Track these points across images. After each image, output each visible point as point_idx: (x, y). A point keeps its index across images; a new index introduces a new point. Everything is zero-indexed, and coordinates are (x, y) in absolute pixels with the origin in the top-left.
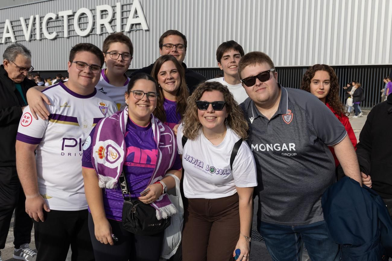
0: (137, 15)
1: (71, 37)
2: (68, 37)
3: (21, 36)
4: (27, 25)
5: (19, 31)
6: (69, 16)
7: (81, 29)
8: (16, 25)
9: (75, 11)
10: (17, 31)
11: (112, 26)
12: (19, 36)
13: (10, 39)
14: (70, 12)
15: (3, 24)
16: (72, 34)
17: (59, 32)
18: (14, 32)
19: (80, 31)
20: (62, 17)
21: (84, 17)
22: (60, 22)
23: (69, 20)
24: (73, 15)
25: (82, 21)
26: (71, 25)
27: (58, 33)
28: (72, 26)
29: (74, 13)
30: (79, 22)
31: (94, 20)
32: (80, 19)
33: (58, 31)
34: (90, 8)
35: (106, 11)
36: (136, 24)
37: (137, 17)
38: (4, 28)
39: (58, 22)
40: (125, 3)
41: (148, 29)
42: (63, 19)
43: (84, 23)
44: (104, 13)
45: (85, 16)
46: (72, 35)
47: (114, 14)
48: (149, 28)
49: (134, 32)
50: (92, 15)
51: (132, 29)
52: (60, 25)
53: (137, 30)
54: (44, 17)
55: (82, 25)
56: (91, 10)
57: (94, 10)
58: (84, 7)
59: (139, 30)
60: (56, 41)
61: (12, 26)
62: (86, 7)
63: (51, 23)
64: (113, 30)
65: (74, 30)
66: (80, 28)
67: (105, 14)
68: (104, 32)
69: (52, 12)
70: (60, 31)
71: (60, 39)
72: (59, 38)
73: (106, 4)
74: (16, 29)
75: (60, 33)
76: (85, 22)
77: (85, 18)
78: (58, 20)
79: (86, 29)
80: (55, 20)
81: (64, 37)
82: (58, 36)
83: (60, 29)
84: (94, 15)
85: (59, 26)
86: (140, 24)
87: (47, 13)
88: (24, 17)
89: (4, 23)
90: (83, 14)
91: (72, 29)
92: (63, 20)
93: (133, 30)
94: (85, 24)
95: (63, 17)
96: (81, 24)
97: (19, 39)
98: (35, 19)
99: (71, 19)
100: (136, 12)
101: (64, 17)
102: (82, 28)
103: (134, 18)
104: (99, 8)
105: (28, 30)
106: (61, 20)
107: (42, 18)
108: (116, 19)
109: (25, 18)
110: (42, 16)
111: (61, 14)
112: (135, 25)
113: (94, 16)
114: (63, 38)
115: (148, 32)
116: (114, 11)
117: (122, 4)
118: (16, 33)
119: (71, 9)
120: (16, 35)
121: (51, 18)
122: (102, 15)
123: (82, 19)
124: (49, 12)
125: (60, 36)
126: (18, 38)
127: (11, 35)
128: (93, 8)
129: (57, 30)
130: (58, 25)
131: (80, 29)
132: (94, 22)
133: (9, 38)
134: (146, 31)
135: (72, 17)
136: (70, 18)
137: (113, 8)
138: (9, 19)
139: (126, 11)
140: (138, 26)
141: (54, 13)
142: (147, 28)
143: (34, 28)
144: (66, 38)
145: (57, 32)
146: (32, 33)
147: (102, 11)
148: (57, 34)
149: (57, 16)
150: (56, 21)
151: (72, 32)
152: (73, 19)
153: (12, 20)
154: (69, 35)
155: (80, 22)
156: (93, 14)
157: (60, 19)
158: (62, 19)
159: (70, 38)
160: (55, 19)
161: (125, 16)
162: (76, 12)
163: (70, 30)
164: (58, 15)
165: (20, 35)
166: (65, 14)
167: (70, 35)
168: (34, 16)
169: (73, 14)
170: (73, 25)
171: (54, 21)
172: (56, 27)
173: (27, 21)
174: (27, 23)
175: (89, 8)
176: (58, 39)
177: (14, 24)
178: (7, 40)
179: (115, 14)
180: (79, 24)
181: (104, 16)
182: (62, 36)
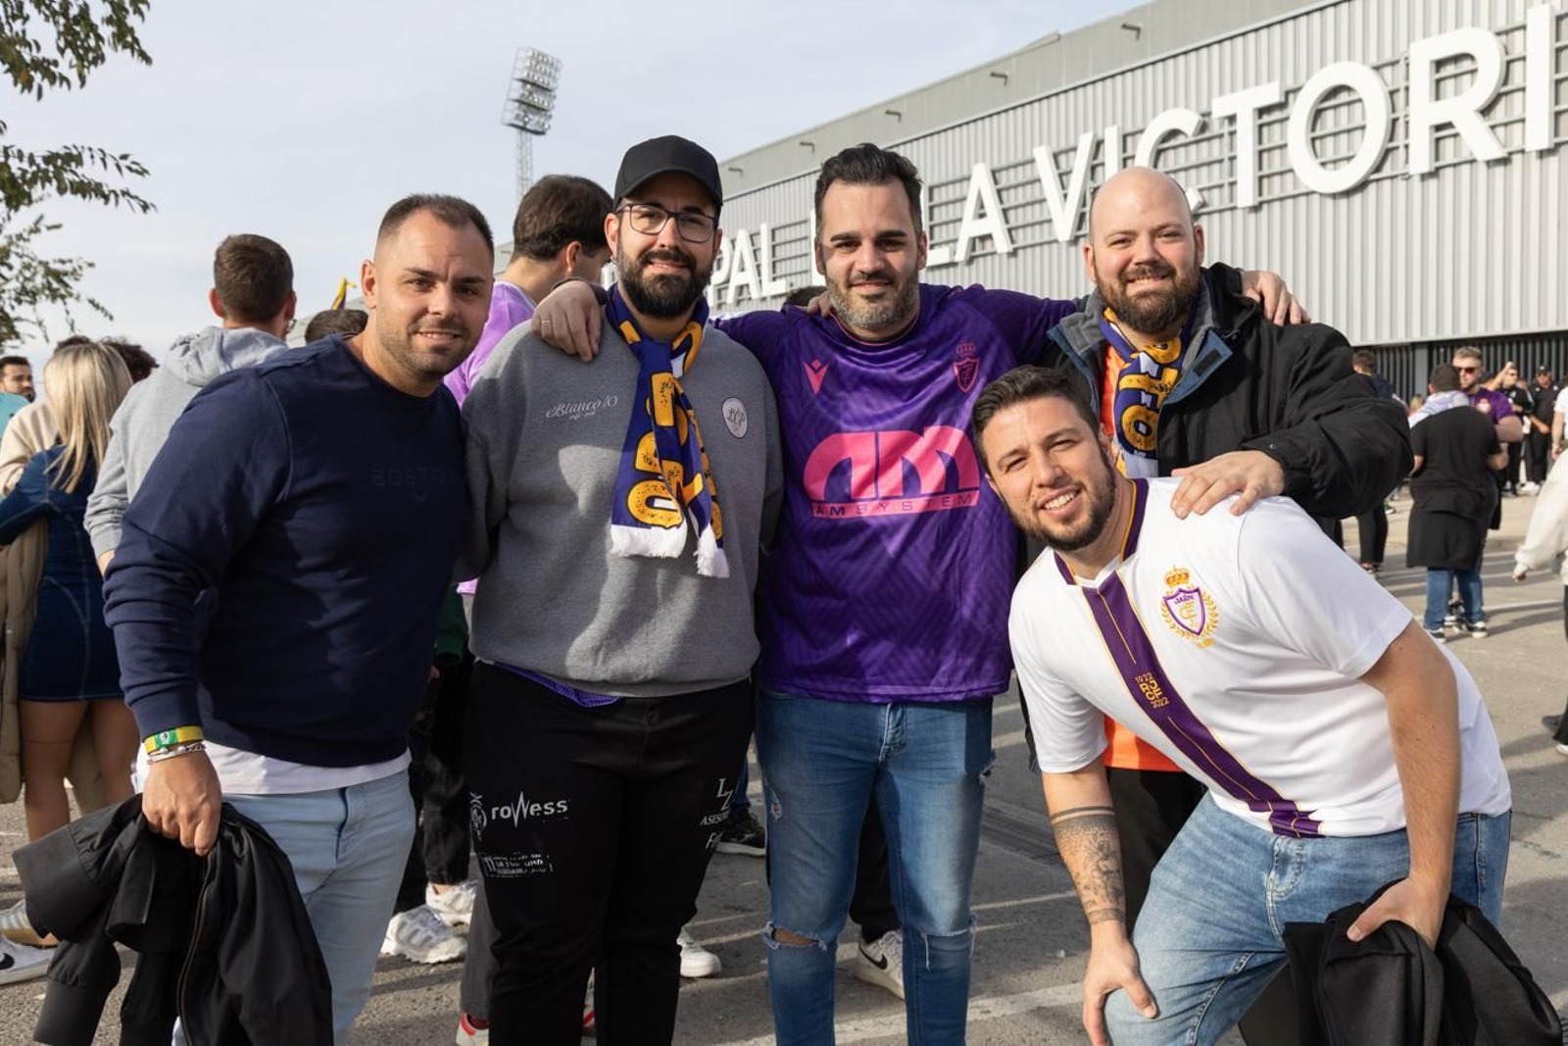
1: (1269, 202)
2: (1256, 203)
3: (1032, 225)
4: (1063, 176)
5: (1024, 206)
6: (1262, 111)
7: (1324, 159)
8: (1013, 182)
9: (1291, 85)
10: (1016, 207)
11: (1493, 127)
12: (1024, 227)
13: (988, 243)
15: (960, 185)
16: (1275, 187)
17: (1210, 188)
18: (1005, 211)
19: (1321, 172)
20: (1226, 122)
21: (1341, 105)
22: (1216, 142)
23: (1258, 128)
24: (1284, 105)
25: (1328, 123)
26: (1272, 149)
27: (1205, 193)
28: (1279, 152)
29: (1289, 95)
30: (1314, 129)
31: (1395, 109)
32: (1316, 115)
33: (1205, 184)
34: (1374, 61)
35: (1463, 57)
38: (963, 199)
39: (1204, 145)
42: (1232, 129)
44: (1450, 70)
45: (1344, 98)
46: (1277, 193)
47: (1509, 66)
50: (1387, 89)
52: (1216, 156)
54: (1141, 131)
55: (1329, 140)
56: (1377, 68)
57: (1394, 64)
58: (1338, 60)
61: (999, 186)
62: (1352, 59)
63: (1171, 154)
64: (1504, 145)
65: (1287, 172)
66: (1317, 156)
67: (1459, 75)
68: (1448, 159)
69: (1178, 106)
70: (1216, 181)
71: (1216, 216)
72: (1214, 212)
74: (1011, 198)
75: (1216, 192)
76: (1344, 126)
78: (1207, 134)
79: (1350, 158)
80: (1193, 139)
81: (1233, 209)
82: (1204, 205)
83: (1216, 174)
84: (1393, 87)
85: (1209, 164)
87: (1155, 114)
88: (1049, 143)
89: (966, 179)
90: (1335, 91)
91: (1278, 167)
92: (1232, 133)
95: (1232, 119)
96: (1322, 138)
97: (1025, 239)
98: (1098, 145)
99: (1269, 124)
101: (1238, 118)
102: (1331, 156)
104: (1426, 51)
105: (1065, 196)
106: (1221, 136)
107: (1129, 140)
108: (1521, 89)
109: (1055, 148)
110: (1129, 129)
111: (1220, 108)
113: (1394, 93)
114: (1228, 213)
118: (1012, 214)
119: (1270, 80)
120: (1012, 224)
121: (1174, 133)
122: (1438, 82)
123: (1329, 114)
124: (1166, 108)
125: (1215, 205)
126: (1019, 235)
127: (993, 224)
128: (1390, 57)
129: (1198, 181)
130: (1204, 158)
131: (1317, 161)
132: (1395, 122)
133: (986, 238)
135: (1277, 115)
136: (1266, 118)
137: (1503, 38)
138: (984, 161)
141: (1187, 106)
143: (1095, 185)
144: (1244, 208)
145: (1201, 190)
146: (1084, 205)
147: (1439, 65)
148: (1201, 200)
149: (1200, 118)
150: (1197, 142)
151: (1277, 179)
152: (1283, 120)
153: (996, 165)
154: (1260, 193)
155: (1319, 133)
156: (1388, 84)
157: (1215, 128)
158: (1226, 130)
159: (1265, 206)
160: (1194, 135)
162: (1297, 91)
163: (1266, 171)
164: (1206, 114)
165: (1029, 220)
166: (1243, 103)
167: (1266, 197)
168: (1095, 135)
169: (1283, 100)
170: (1281, 147)
171: (1186, 145)
172: (1198, 166)
173: (1062, 158)
174: (1064, 168)
175: (1366, 62)
177: (1005, 179)
178: (974, 249)
179: (1517, 65)
180: (1314, 140)
182: (1227, 204)
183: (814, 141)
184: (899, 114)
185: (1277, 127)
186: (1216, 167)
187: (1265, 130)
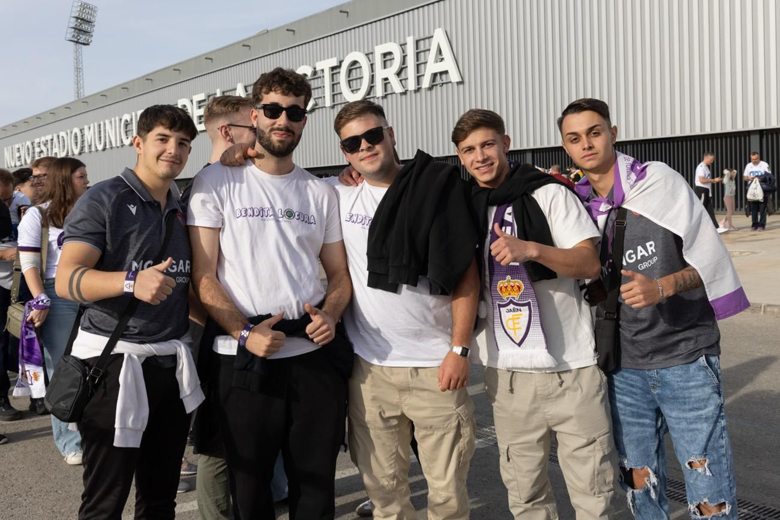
0: (442, 57)
1: (337, 105)
6: (333, 68)
7: (352, 89)
9: (342, 59)
11: (401, 81)
14: (334, 62)
15: (233, 92)
16: (338, 99)
17: (318, 98)
19: (351, 94)
20: (321, 72)
21: (356, 68)
22: (319, 79)
23: (333, 75)
24: (339, 66)
25: (354, 75)
26: (336, 84)
27: (317, 100)
28: (338, 85)
29: (341, 62)
30: (349, 77)
31: (372, 71)
32: (350, 71)
33: (316, 97)
34: (366, 52)
35: (390, 53)
36: (441, 73)
37: (442, 59)
39: (316, 80)
40: (422, 36)
41: (461, 80)
43: (356, 79)
44: (388, 57)
45: (358, 65)
46: (339, 102)
47: (404, 57)
48: (462, 78)
49: (439, 88)
50: (370, 63)
51: (435, 83)
52: (320, 85)
53: (443, 84)
55: (354, 81)
56: (367, 55)
57: (372, 53)
58: (355, 50)
59: (447, 83)
60: (313, 113)
62: (360, 51)
64: (404, 88)
65: (341, 93)
66: (350, 88)
67: (390, 60)
68: (389, 91)
69: (306, 65)
71: (321, 109)
72: (319, 108)
73: (390, 41)
75: (320, 99)
76: (359, 76)
77: (358, 70)
78: (316, 76)
79: (359, 89)
80: (311, 78)
81: (325, 107)
82: (316, 105)
83: (319, 93)
84: (371, 63)
85: (318, 88)
86: (446, 72)
87: (299, 66)
89: (236, 89)
90: (355, 62)
91: (339, 92)
92: (323, 76)
93: (436, 85)
94: (359, 80)
95: (323, 70)
96: (352, 80)
99: (336, 73)
100: (440, 52)
101: (325, 71)
102: (354, 88)
103: (437, 62)
104: (379, 50)
106: (320, 77)
108: (407, 67)
111: (319, 66)
112: (438, 75)
113: (372, 65)
114: (324, 109)
115: (461, 86)
116: (404, 52)
117: (417, 38)
119: (335, 56)
122: (385, 62)
123: (354, 71)
124: (303, 65)
125: (320, 105)
128: (370, 51)
131: (350, 90)
132: (373, 76)
134: (458, 83)
135: (338, 70)
136: (335, 71)
137: (403, 47)
138: (242, 82)
139: (424, 51)
140: (444, 76)
141: (310, 65)
142: (458, 79)
144: (329, 107)
145: (315, 99)
147: (385, 55)
148: (315, 103)
149: (313, 70)
150: (314, 79)
151: (339, 96)
152: (339, 73)
153: (247, 84)
154: (334, 101)
155: (351, 78)
156: (370, 61)
157: (319, 74)
158: (321, 75)
159: (336, 106)
160: (312, 76)
161: (422, 60)
162: (343, 61)
163: (335, 92)
164: (315, 68)
166: (325, 65)
167: (336, 103)
169: (339, 64)
170: (339, 83)
175: (364, 52)
176: (317, 110)
179: (406, 57)
180: (349, 81)
181: (388, 63)
182: (323, 106)
183: (180, 69)
184: (211, 59)
185: (338, 75)
186: (320, 89)
187: (335, 76)
